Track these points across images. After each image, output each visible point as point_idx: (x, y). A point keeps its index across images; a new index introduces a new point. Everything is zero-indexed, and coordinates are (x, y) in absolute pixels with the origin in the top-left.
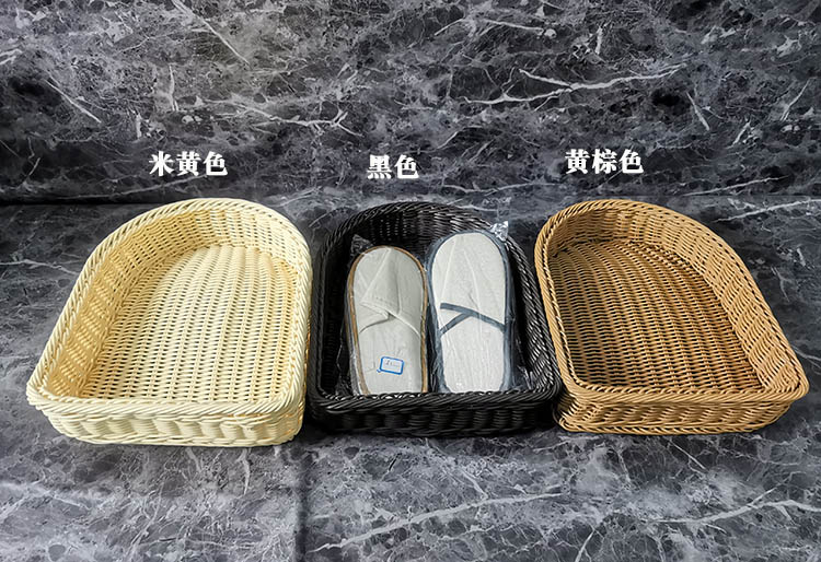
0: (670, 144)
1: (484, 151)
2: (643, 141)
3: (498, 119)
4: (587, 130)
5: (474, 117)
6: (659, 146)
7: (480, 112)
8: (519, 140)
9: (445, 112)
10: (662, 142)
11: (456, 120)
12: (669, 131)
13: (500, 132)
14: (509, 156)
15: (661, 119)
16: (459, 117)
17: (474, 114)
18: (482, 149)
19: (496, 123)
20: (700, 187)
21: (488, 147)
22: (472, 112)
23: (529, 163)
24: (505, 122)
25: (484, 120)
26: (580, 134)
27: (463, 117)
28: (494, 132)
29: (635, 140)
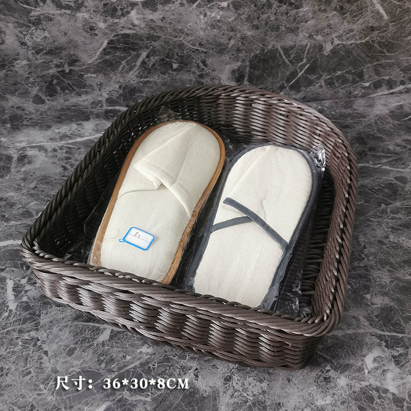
0: (348, 39)
1: (143, 62)
2: (319, 38)
3: (152, 21)
4: (257, 28)
5: (123, 21)
6: (337, 42)
7: (128, 13)
8: (181, 46)
9: (86, 16)
10: (339, 37)
11: (102, 25)
12: (345, 23)
13: (159, 37)
14: (175, 66)
15: (335, 9)
16: (105, 21)
17: (123, 15)
18: (140, 60)
19: (151, 25)
20: (384, 87)
21: (148, 56)
22: (119, 13)
23: (198, 73)
24: (160, 23)
25: (136, 22)
26: (249, 33)
27: (111, 20)
28: (151, 38)
29: (311, 36)
